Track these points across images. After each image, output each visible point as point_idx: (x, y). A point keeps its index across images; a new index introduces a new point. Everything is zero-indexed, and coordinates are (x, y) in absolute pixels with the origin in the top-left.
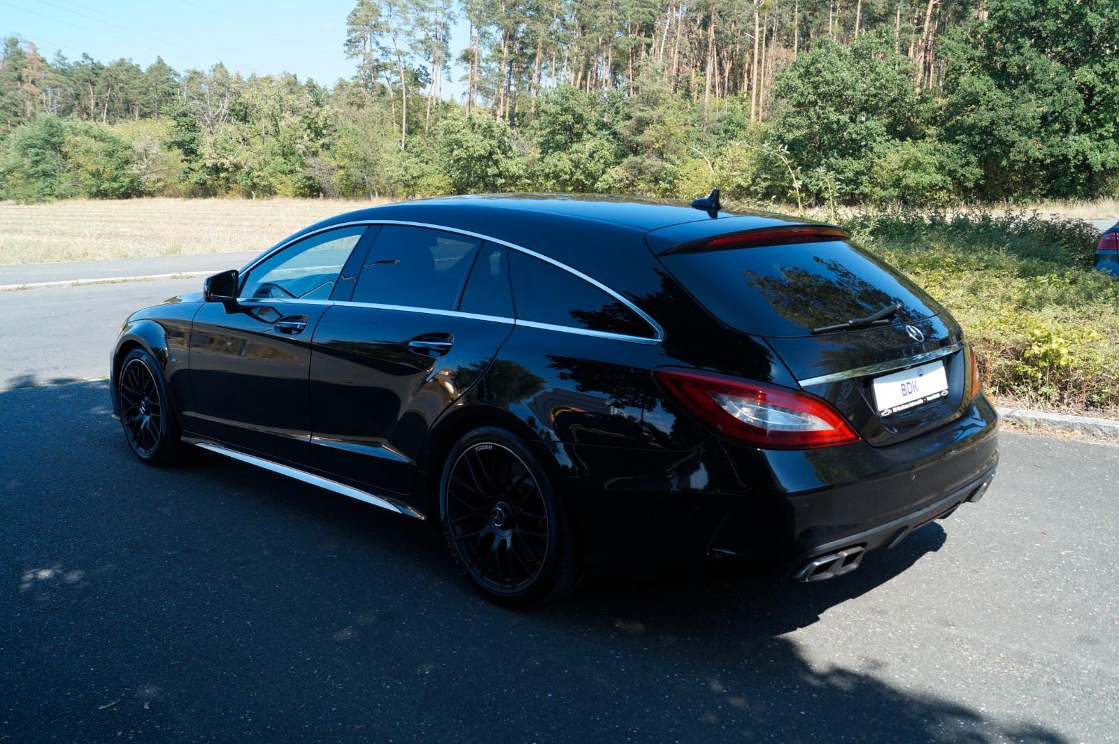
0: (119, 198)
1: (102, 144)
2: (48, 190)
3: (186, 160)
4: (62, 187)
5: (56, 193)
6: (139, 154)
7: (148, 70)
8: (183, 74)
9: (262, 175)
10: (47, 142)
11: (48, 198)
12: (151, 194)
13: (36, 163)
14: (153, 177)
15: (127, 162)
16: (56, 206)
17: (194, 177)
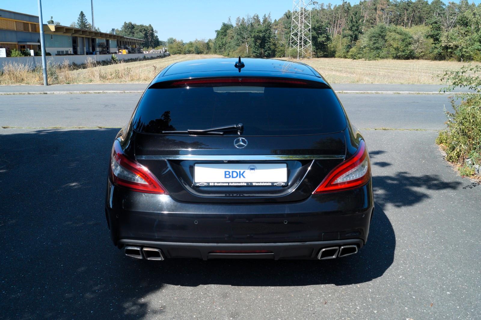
0: (404, 59)
1: (400, 36)
2: (377, 55)
3: (434, 43)
4: (383, 54)
5: (380, 56)
6: (415, 40)
7: (431, 3)
8: (447, 4)
9: (467, 51)
10: (380, 35)
11: (377, 58)
12: (418, 58)
13: (374, 43)
14: (420, 51)
15: (410, 44)
16: (380, 62)
17: (436, 51)
